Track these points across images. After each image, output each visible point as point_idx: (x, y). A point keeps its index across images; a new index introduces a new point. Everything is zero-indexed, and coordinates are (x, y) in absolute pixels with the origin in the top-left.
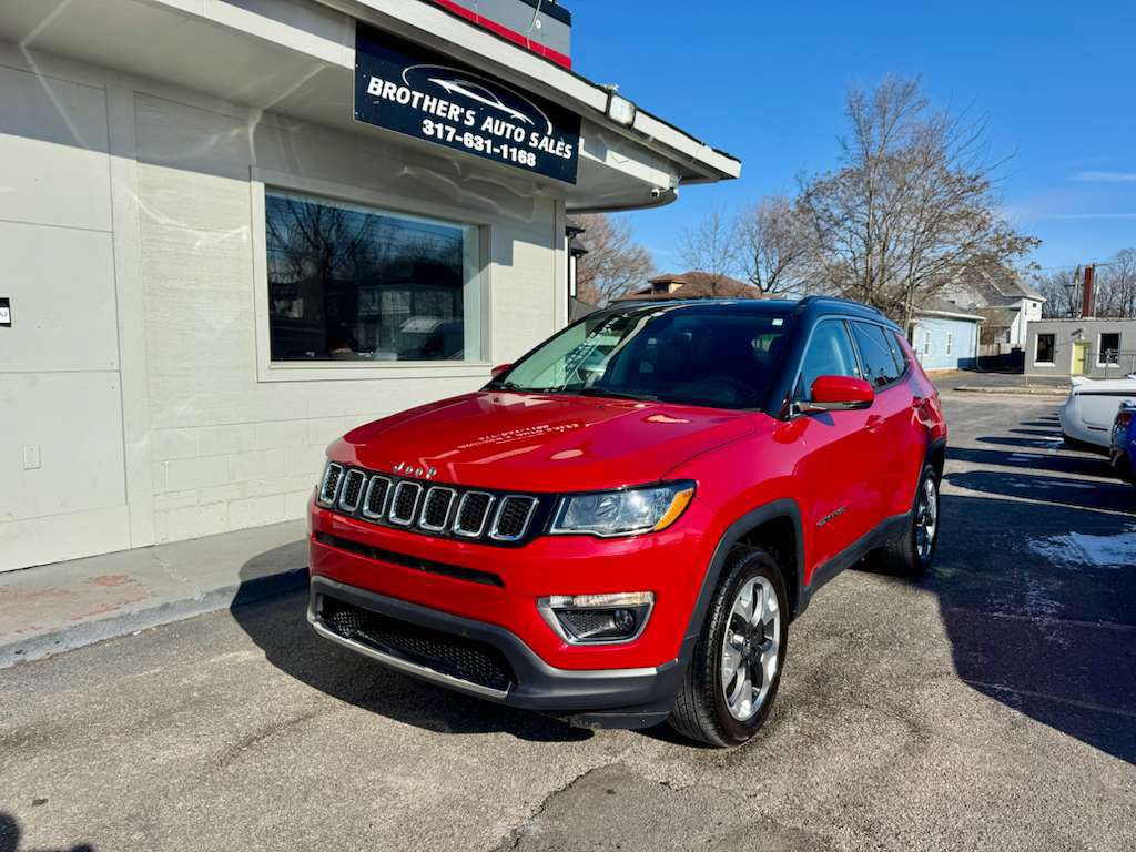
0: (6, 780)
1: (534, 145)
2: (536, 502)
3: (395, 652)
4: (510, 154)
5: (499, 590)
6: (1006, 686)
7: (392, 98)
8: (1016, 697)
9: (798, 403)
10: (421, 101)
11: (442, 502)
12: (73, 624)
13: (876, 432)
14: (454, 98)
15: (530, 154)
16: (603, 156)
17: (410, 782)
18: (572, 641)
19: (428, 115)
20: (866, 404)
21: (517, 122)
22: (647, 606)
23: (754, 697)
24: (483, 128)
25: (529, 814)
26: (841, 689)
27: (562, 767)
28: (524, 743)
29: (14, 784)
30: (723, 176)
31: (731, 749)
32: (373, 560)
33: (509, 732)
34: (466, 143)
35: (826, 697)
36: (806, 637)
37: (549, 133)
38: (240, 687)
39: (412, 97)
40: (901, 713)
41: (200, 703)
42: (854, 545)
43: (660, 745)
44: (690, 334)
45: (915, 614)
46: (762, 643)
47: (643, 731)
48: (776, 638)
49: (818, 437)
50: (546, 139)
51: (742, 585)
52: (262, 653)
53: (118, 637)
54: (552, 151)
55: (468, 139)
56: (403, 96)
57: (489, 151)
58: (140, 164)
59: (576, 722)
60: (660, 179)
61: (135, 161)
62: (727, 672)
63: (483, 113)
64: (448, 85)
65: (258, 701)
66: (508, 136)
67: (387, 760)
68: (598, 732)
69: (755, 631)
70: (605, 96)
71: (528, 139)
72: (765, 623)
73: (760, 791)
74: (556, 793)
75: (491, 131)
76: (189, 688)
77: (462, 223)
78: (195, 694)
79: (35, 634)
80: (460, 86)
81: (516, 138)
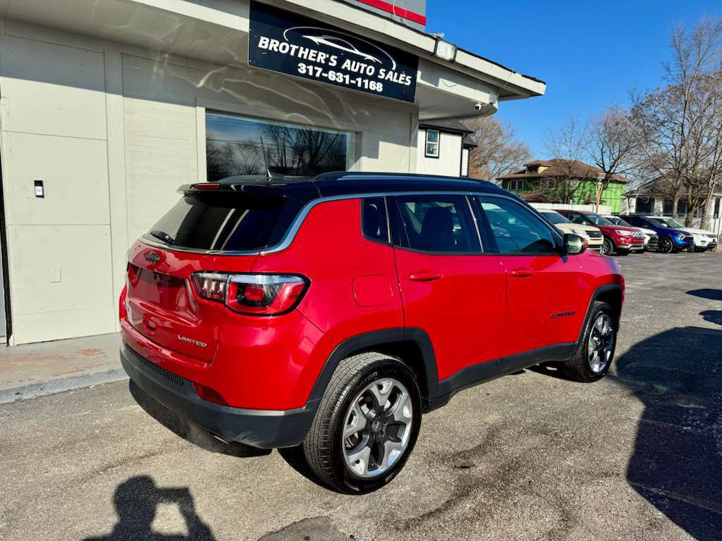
1: (382, 77)
4: (363, 84)
6: (662, 491)
7: (276, 50)
8: (666, 501)
10: (297, 51)
12: (52, 378)
14: (321, 48)
15: (378, 84)
16: (437, 83)
19: (302, 60)
21: (369, 62)
24: (343, 67)
26: (524, 478)
27: (287, 514)
30: (532, 94)
34: (330, 78)
35: (508, 483)
37: (394, 68)
39: (291, 48)
40: (561, 503)
41: (96, 437)
45: (617, 421)
50: (391, 73)
53: (80, 389)
54: (395, 80)
55: (331, 75)
56: (284, 48)
57: (347, 82)
58: (125, 98)
60: (481, 97)
61: (121, 97)
63: (343, 57)
64: (316, 40)
65: (130, 440)
66: (362, 72)
70: (434, 41)
71: (377, 73)
74: (271, 532)
75: (349, 69)
76: (97, 427)
77: (345, 131)
78: (97, 431)
79: (29, 383)
80: (326, 39)
81: (368, 73)
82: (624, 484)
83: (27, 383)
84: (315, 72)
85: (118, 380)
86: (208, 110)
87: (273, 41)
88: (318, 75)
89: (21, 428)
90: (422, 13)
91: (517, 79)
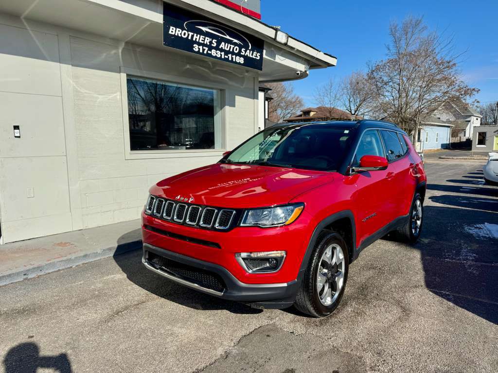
0: (18, 328)
1: (243, 54)
2: (234, 212)
3: (179, 276)
4: (232, 58)
5: (220, 250)
6: (447, 292)
7: (180, 35)
8: (451, 297)
9: (354, 168)
10: (193, 36)
11: (195, 213)
12: (47, 263)
13: (391, 180)
14: (207, 34)
15: (241, 58)
16: (274, 58)
17: (184, 331)
18: (250, 271)
19: (195, 42)
20: (385, 168)
21: (235, 44)
22: (283, 257)
23: (333, 296)
24: (220, 47)
25: (233, 345)
26: (373, 292)
27: (248, 325)
28: (233, 315)
29: (21, 329)
30: (329, 65)
31: (322, 318)
32: (167, 237)
33: (226, 310)
34: (213, 54)
35: (366, 296)
36: (360, 270)
37: (250, 48)
38: (115, 289)
39: (189, 35)
40: (399, 303)
41: (99, 296)
42: (382, 229)
43: (291, 316)
44: (308, 137)
45: (409, 259)
46: (336, 273)
47: (284, 310)
48: (343, 270)
49: (363, 182)
50: (248, 51)
51: (326, 248)
52: (125, 276)
53: (66, 269)
54: (251, 56)
55: (213, 52)
56: (185, 34)
57: (223, 57)
58: (73, 67)
59: (253, 306)
60: (300, 67)
61: (71, 66)
62: (319, 285)
63: (220, 40)
64: (204, 29)
65: (122, 295)
66: (231, 50)
67: (174, 321)
68: (265, 310)
69: (333, 267)
70: (275, 31)
71: (240, 51)
72: (338, 264)
73: (333, 336)
74: (245, 336)
75: (224, 48)
77: (212, 88)
78: (97, 293)
79: (31, 267)
80: (210, 29)
81: (235, 51)
84: (204, 50)
85: (90, 261)
86: (128, 75)
87: (178, 29)
88: (205, 52)
89: (39, 296)
90: (258, 11)
91: (321, 56)
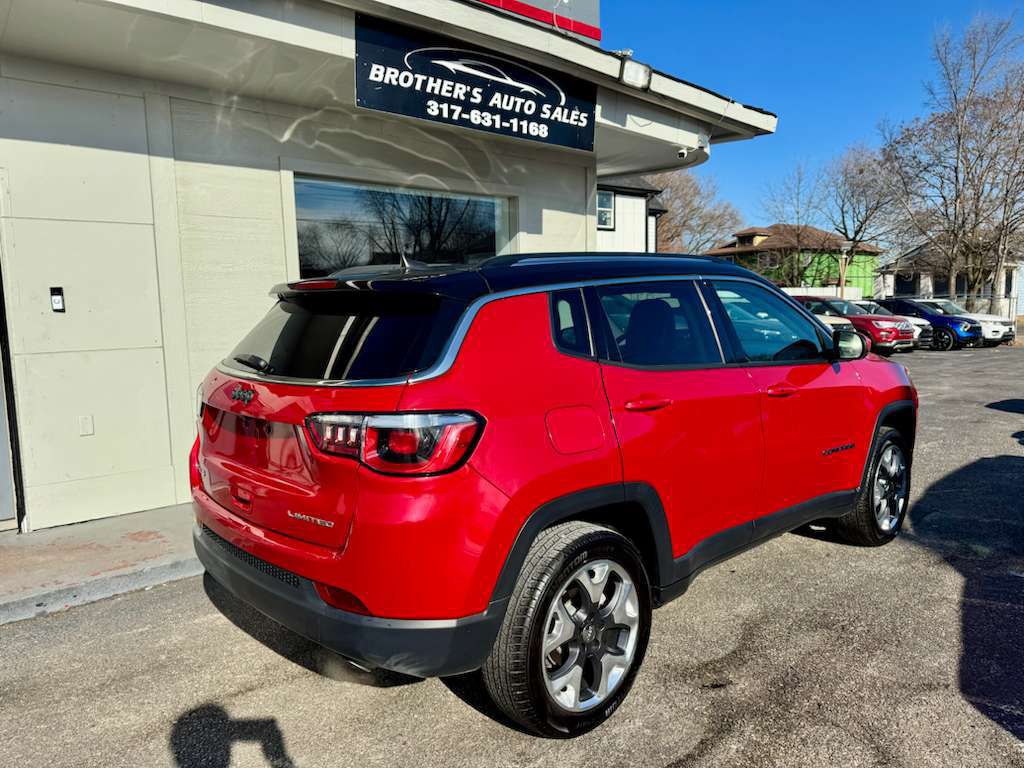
1: (547, 116)
4: (520, 127)
7: (394, 83)
10: (425, 83)
12: (89, 579)
14: (459, 77)
15: (542, 126)
16: (624, 123)
19: (432, 96)
21: (527, 96)
24: (491, 104)
30: (758, 132)
34: (473, 121)
35: (787, 707)
37: (563, 103)
39: (415, 80)
40: (871, 736)
41: (163, 667)
45: (929, 603)
50: (559, 110)
53: (131, 592)
54: (565, 120)
55: (475, 116)
56: (406, 79)
57: (498, 126)
58: (178, 162)
60: (687, 139)
61: (172, 160)
63: (489, 89)
64: (452, 66)
65: (214, 668)
66: (517, 110)
70: (619, 62)
71: (539, 110)
75: (499, 106)
76: (162, 650)
77: (492, 196)
78: (163, 657)
79: (55, 588)
80: (465, 65)
81: (526, 111)
82: (958, 700)
83: (53, 588)
84: (451, 112)
85: (187, 576)
86: (297, 174)
87: (390, 70)
88: (455, 117)
89: (51, 657)
90: (595, 23)
91: (737, 112)
